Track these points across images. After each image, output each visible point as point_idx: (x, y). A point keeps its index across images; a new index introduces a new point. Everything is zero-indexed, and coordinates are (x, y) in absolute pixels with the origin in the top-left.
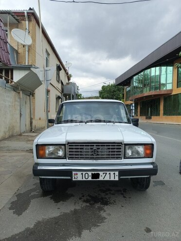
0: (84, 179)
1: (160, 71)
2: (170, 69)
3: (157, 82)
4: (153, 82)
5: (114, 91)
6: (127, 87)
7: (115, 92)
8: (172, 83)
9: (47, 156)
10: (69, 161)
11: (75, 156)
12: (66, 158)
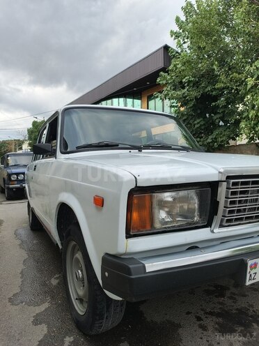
2: (138, 102)
9: (158, 225)
10: (219, 232)
11: (235, 215)
12: (209, 225)
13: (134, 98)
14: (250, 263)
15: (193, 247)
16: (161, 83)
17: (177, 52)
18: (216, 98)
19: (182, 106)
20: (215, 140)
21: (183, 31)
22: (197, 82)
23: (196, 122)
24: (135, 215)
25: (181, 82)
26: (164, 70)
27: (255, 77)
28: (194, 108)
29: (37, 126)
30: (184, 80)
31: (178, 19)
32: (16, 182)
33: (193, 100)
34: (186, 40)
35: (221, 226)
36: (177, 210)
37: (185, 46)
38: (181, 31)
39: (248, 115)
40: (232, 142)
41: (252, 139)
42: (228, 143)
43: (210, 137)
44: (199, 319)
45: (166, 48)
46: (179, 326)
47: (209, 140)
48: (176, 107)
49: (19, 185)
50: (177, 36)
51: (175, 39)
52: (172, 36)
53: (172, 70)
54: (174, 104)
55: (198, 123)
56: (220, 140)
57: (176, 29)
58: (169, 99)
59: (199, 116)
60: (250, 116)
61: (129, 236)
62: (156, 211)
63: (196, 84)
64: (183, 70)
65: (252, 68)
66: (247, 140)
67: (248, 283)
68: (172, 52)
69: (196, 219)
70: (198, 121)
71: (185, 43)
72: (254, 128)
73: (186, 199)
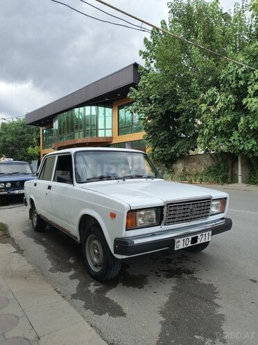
0: (185, 246)
1: (97, 112)
2: (109, 111)
3: (94, 125)
4: (88, 125)
5: (22, 133)
6: (44, 128)
7: (24, 134)
8: (112, 129)
9: (138, 225)
10: (164, 228)
11: (171, 220)
12: (160, 225)
13: (105, 107)
14: (176, 240)
15: (153, 234)
16: (131, 97)
17: (145, 70)
18: (178, 115)
19: (149, 119)
20: (177, 151)
21: (151, 52)
22: (163, 100)
23: (161, 134)
24: (129, 221)
25: (148, 98)
26: (134, 85)
27: (208, 102)
28: (160, 122)
29: (6, 128)
30: (151, 97)
31: (145, 40)
32: (3, 190)
33: (158, 115)
34: (153, 60)
35: (165, 225)
36: (146, 219)
37: (152, 65)
38: (149, 51)
39: (203, 132)
40: (191, 152)
41: (207, 151)
42: (189, 153)
43: (173, 148)
44: (157, 273)
45: (136, 65)
46: (147, 276)
47: (172, 151)
48: (144, 119)
49: (6, 193)
50: (145, 55)
51: (143, 58)
52: (140, 55)
53: (141, 87)
54: (143, 117)
55: (163, 135)
56: (181, 151)
57: (144, 49)
58: (138, 113)
59: (164, 129)
60: (204, 133)
61: (127, 230)
62: (138, 218)
63: (161, 102)
64: (151, 89)
65: (205, 96)
66: (203, 152)
67: (176, 249)
68: (141, 70)
69: (154, 222)
70: (163, 133)
71: (152, 62)
72: (208, 143)
73: (150, 214)
